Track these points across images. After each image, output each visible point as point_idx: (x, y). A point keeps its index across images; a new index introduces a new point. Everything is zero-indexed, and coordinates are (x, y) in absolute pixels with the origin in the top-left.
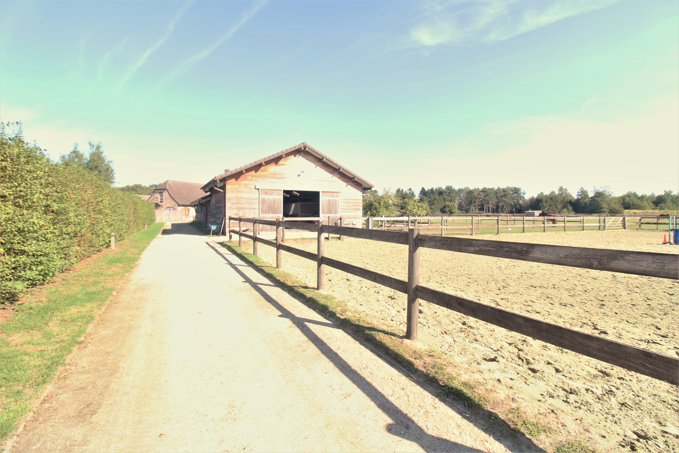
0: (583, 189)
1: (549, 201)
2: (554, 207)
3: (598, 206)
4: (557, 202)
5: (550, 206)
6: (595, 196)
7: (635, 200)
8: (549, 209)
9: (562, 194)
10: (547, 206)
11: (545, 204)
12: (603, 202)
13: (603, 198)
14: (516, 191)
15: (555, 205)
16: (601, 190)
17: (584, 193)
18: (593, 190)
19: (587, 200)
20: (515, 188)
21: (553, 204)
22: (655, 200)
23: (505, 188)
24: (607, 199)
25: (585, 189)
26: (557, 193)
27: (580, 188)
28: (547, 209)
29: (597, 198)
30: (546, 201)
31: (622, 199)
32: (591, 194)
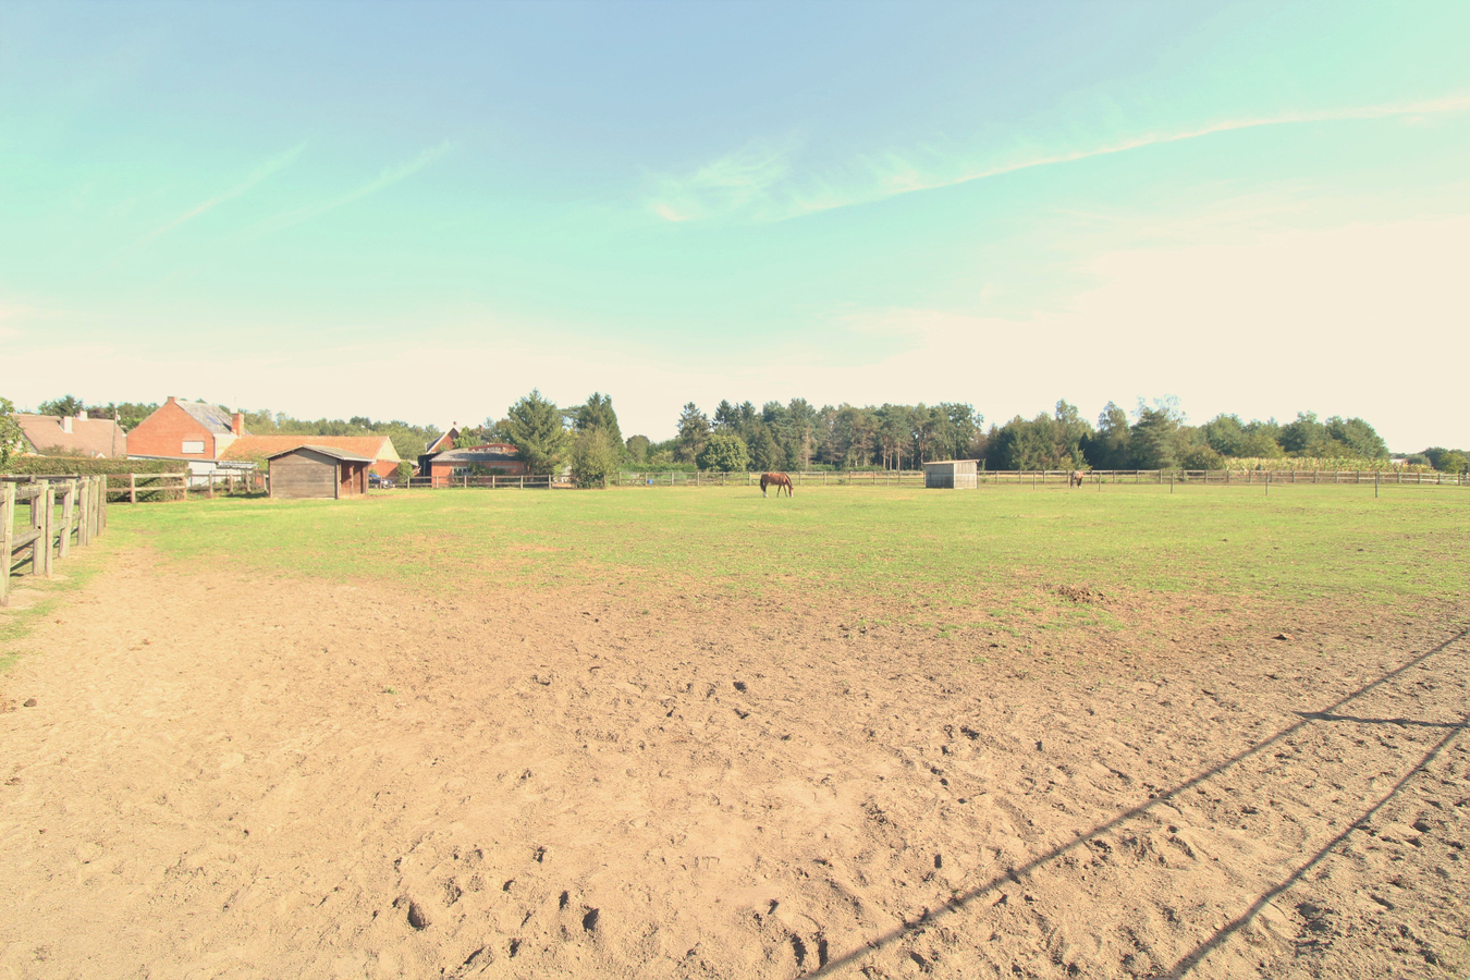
0: (1113, 406)
1: (1030, 436)
2: (1043, 453)
3: (1150, 450)
4: (1051, 439)
5: (1034, 449)
6: (1143, 425)
7: (1238, 436)
8: (1030, 458)
9: (1064, 419)
10: (1027, 451)
11: (1020, 446)
12: (1164, 438)
13: (1163, 430)
14: (961, 413)
15: (1047, 448)
16: (1154, 409)
17: (1114, 416)
18: (1138, 408)
19: (1121, 435)
20: (958, 407)
21: (1042, 446)
22: (1280, 434)
23: (937, 407)
24: (1171, 432)
25: (1119, 405)
26: (1053, 418)
27: (1106, 404)
28: (1026, 457)
29: (1148, 429)
30: (1025, 438)
31: (1205, 434)
32: (1132, 420)
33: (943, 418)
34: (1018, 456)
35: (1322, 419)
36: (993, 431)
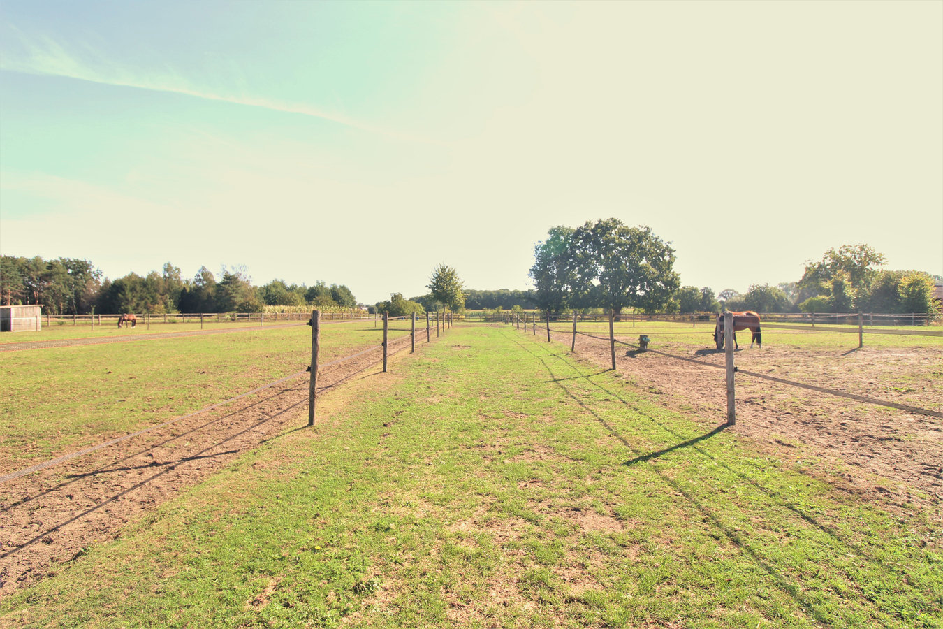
0: (205, 269)
1: (138, 288)
2: (149, 302)
3: (229, 299)
4: (156, 291)
5: (141, 298)
6: (224, 283)
7: (284, 292)
8: (138, 305)
9: (170, 277)
10: (135, 300)
11: (129, 295)
12: (237, 292)
13: (237, 287)
14: (80, 268)
15: (153, 297)
16: (232, 273)
17: (206, 275)
18: (222, 272)
19: (210, 290)
20: (78, 262)
21: (148, 296)
22: (306, 293)
23: (57, 261)
24: (243, 288)
25: (209, 269)
26: (162, 276)
27: (200, 268)
28: (134, 305)
29: (227, 286)
30: (133, 289)
31: (265, 291)
32: (218, 280)
33: (62, 270)
34: (127, 304)
35: (328, 285)
36: (107, 283)
